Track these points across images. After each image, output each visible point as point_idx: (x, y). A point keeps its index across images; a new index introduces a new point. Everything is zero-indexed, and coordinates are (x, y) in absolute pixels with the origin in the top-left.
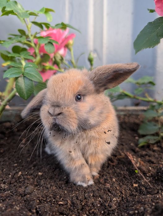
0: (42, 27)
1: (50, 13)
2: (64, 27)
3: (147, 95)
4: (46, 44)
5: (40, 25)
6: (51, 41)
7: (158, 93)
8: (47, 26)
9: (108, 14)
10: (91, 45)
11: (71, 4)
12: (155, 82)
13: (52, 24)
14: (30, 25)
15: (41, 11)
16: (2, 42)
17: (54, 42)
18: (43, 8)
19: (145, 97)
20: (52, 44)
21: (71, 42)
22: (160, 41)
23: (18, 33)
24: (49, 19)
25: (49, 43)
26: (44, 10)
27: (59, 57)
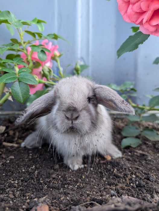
1: (42, 24)
2: (56, 37)
3: (130, 101)
4: (38, 52)
5: (33, 35)
6: (44, 50)
7: (139, 98)
8: (40, 35)
9: (93, 26)
12: (136, 89)
14: (23, 33)
17: (47, 51)
18: (36, 18)
20: (44, 52)
24: (40, 29)
25: (42, 51)
26: (37, 21)
27: (47, 69)
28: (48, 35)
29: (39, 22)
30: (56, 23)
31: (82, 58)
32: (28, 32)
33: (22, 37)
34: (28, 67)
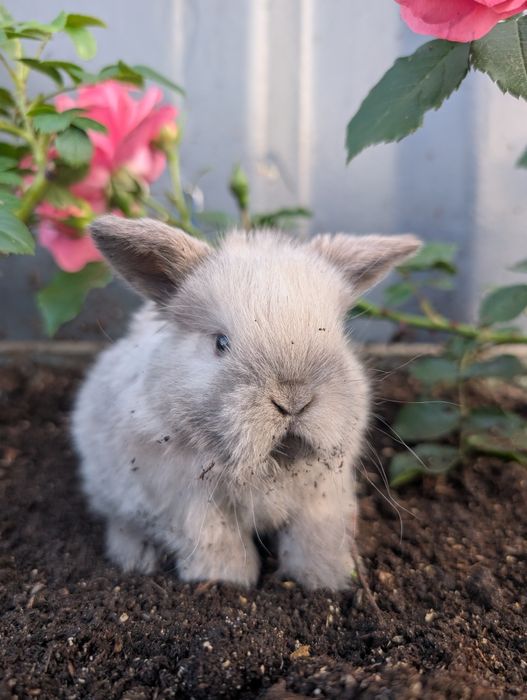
0: (57, 77)
1: (90, 30)
3: (426, 306)
4: (59, 133)
6: (80, 124)
10: (258, 138)
13: (91, 69)
14: (23, 71)
15: (55, 23)
17: (93, 128)
18: (63, 13)
19: (422, 314)
20: (83, 133)
21: (170, 130)
22: (422, 119)
24: (85, 50)
25: (73, 127)
26: (64, 22)
27: (129, 184)
28: (106, 70)
29: (75, 23)
30: (178, 38)
31: (272, 158)
33: (22, 85)
34: (28, 191)
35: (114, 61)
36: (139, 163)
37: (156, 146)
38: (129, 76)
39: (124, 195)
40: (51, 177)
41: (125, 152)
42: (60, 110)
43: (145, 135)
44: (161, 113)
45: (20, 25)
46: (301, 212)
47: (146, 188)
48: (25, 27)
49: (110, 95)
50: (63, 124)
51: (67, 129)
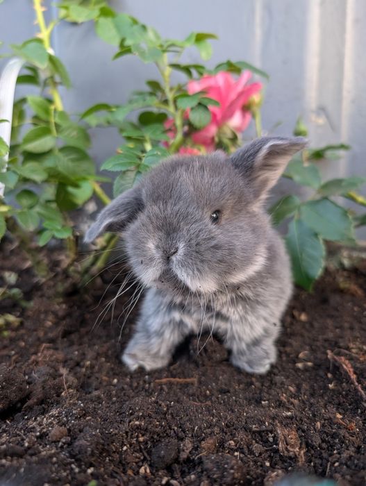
1: (209, 42)
4: (192, 109)
5: (187, 70)
6: (204, 102)
10: (312, 97)
11: (268, 9)
13: (210, 66)
14: (168, 71)
15: (188, 39)
16: (114, 110)
17: (211, 104)
20: (206, 107)
21: (256, 98)
23: (147, 89)
24: (206, 55)
25: (200, 105)
26: (194, 38)
27: (229, 134)
28: (219, 66)
29: (200, 38)
30: (258, 32)
31: (322, 110)
32: (175, 66)
33: (167, 79)
34: (173, 144)
35: (225, 61)
36: (236, 121)
37: (246, 109)
38: (233, 68)
39: (226, 141)
40: (186, 135)
41: (228, 115)
42: (190, 93)
43: (241, 103)
44: (251, 88)
45: (166, 42)
46: (342, 147)
47: (239, 136)
48: (169, 43)
49: (220, 79)
50: (194, 103)
51: (197, 106)
